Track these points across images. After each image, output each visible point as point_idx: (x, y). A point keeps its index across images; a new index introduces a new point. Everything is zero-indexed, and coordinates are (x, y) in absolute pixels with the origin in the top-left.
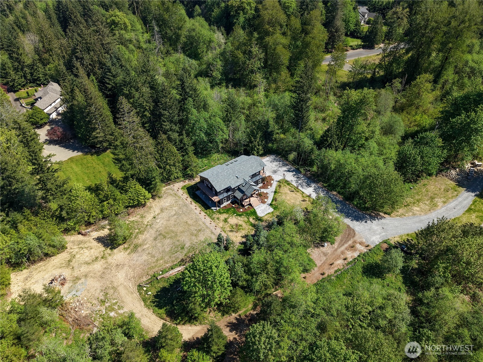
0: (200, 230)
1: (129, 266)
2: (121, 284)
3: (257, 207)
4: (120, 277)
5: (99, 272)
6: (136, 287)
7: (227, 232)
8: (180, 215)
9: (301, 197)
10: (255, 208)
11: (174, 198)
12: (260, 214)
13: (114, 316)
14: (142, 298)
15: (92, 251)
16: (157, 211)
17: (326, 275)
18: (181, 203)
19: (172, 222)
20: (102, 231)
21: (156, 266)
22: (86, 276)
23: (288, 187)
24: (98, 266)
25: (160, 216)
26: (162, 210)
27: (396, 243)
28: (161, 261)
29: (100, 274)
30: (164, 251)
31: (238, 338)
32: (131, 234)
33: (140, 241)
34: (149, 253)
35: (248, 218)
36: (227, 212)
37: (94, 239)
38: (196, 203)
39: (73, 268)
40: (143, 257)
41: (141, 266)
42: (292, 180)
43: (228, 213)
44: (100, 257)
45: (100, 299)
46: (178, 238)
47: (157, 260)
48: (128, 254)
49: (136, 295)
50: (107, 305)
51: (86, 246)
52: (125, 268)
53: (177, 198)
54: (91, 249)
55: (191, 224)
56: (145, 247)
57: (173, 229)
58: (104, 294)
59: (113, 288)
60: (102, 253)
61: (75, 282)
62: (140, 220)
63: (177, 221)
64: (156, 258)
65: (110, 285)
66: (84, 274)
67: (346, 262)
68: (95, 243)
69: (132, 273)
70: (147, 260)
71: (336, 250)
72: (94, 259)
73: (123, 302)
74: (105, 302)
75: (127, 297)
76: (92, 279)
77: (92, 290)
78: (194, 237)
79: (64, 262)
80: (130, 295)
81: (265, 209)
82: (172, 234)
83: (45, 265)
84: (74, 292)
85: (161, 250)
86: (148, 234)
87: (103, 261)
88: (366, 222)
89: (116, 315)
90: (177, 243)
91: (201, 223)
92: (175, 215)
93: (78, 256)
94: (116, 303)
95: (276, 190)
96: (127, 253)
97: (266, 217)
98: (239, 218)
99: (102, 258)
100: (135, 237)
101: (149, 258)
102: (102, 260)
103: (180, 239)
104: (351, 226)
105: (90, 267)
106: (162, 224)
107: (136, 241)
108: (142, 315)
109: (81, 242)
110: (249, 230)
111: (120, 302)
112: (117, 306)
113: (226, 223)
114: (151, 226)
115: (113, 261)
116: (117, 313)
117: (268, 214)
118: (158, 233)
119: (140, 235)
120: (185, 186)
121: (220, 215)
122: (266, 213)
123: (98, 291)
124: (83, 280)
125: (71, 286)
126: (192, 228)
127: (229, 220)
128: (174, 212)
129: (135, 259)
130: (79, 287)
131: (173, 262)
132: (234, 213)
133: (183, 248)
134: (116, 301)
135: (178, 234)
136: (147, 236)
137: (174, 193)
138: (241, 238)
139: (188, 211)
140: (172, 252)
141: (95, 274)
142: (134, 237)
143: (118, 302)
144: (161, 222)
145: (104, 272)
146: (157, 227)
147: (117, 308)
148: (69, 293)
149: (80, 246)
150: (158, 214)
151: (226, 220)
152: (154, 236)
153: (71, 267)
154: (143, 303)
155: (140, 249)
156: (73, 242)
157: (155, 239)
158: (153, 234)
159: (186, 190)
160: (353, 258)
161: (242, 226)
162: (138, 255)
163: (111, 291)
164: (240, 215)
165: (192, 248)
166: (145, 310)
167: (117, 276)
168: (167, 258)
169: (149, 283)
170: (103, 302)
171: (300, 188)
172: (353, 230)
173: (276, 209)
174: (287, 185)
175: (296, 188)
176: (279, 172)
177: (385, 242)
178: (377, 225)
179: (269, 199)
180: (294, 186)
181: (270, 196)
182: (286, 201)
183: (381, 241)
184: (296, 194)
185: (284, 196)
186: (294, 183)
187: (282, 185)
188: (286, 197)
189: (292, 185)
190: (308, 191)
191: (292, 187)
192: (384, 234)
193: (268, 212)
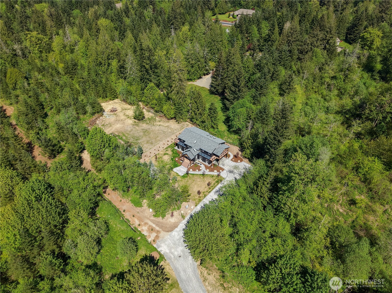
0: (152, 143)
1: (124, 126)
2: (113, 127)
5: (120, 119)
9: (204, 191)
10: (181, 166)
11: (179, 128)
12: (175, 170)
17: (123, 213)
19: (157, 132)
27: (162, 267)
28: (127, 135)
29: (118, 119)
30: (134, 134)
35: (170, 164)
39: (122, 111)
42: (223, 184)
43: (173, 154)
52: (122, 125)
55: (157, 139)
63: (159, 133)
64: (129, 133)
67: (137, 226)
69: (120, 128)
71: (148, 219)
77: (109, 120)
78: (146, 142)
79: (125, 108)
81: (181, 171)
86: (146, 126)
88: (184, 241)
90: (140, 137)
93: (129, 110)
95: (207, 175)
97: (173, 173)
98: (169, 160)
101: (129, 131)
103: (144, 137)
104: (176, 229)
113: (163, 155)
121: (170, 151)
124: (115, 116)
126: (153, 140)
127: (167, 156)
130: (111, 116)
131: (127, 139)
132: (173, 157)
135: (148, 136)
137: (183, 127)
139: (168, 136)
142: (144, 122)
151: (166, 154)
155: (135, 126)
158: (146, 128)
160: (141, 231)
161: (162, 162)
164: (172, 160)
167: (118, 125)
168: (129, 136)
171: (214, 190)
172: (172, 231)
173: (183, 177)
174: (215, 181)
175: (213, 187)
176: (233, 174)
177: (162, 257)
178: (183, 251)
179: (194, 172)
180: (216, 186)
181: (197, 172)
182: (195, 182)
183: (162, 253)
184: (206, 187)
185: (201, 180)
186: (220, 185)
187: (214, 178)
188: (200, 181)
189: (216, 184)
190: (213, 196)
191: (214, 184)
192: (172, 256)
193: (178, 173)
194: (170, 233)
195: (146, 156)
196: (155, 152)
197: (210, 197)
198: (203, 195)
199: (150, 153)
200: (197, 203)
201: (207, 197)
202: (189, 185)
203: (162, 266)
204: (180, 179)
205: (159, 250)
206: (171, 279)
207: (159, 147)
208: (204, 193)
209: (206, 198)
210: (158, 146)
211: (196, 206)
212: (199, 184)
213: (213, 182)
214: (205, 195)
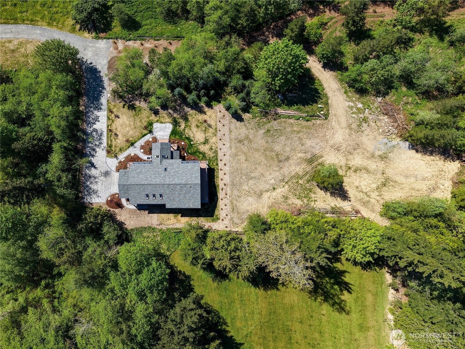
0: (240, 141)
1: (327, 142)
2: (342, 128)
3: (165, 138)
4: (340, 136)
5: (358, 154)
6: (329, 118)
7: (214, 128)
8: (247, 175)
9: (115, 123)
10: (168, 138)
11: (238, 204)
12: (169, 127)
13: (359, 103)
14: (328, 106)
15: (357, 184)
16: (266, 196)
17: (169, 41)
18: (236, 192)
19: (260, 169)
20: (338, 206)
21: (303, 127)
22: (373, 156)
23: (114, 143)
24: (357, 161)
25: (268, 187)
26: (260, 195)
27: (90, 33)
28: (295, 129)
29: (358, 151)
30: (288, 139)
31: (270, 36)
32: (308, 181)
33: (304, 165)
34: (302, 145)
35: (184, 130)
36: (198, 151)
37: (350, 201)
38: (218, 186)
39: (383, 173)
40: (310, 144)
41: (316, 135)
42: (103, 150)
43: (197, 149)
44: (351, 171)
45: (367, 124)
46: (266, 146)
47: (299, 132)
48: (322, 157)
49: (332, 112)
50: (362, 116)
51: (361, 193)
52: (332, 142)
53: (235, 202)
54: (357, 187)
55: (243, 154)
56: (302, 155)
57: (264, 160)
58: (361, 127)
59: (351, 129)
60: (348, 175)
61: (385, 155)
62: (291, 196)
63: (254, 168)
64: (299, 135)
65: (352, 132)
66: (374, 160)
67: (143, 42)
68: (351, 192)
69: (327, 134)
70: (307, 138)
72: (358, 172)
73: (346, 111)
74: (363, 120)
75: (341, 114)
76: (369, 149)
77: (371, 137)
78: (251, 137)
79: (390, 188)
80: (338, 115)
81: (161, 129)
82: (268, 154)
83: (411, 196)
84: (390, 144)
85: (290, 141)
86: (291, 170)
87: (351, 164)
88: (91, 63)
89: (357, 103)
90: (270, 140)
91: (233, 150)
92: (251, 178)
93: (374, 186)
94: (352, 113)
95: (129, 147)
96: (323, 159)
97: (168, 120)
98: (192, 136)
99: (350, 168)
100: (305, 175)
101: (304, 140)
102: (351, 166)
103: (264, 144)
104: (107, 67)
105: (365, 164)
106: (270, 174)
107: (309, 168)
108: (334, 92)
109: (365, 204)
110: (193, 116)
111: (349, 113)
112: (353, 110)
113: (208, 138)
114: (284, 179)
115: (340, 157)
116: (356, 105)
117: (162, 123)
118: (281, 164)
119: (300, 173)
120: (213, 221)
121: (206, 152)
122: (163, 125)
123: (366, 133)
124: (377, 153)
125: (390, 153)
126: (245, 149)
127: (202, 140)
128: (251, 182)
129: (318, 147)
130: (383, 147)
131: (285, 122)
132: (192, 145)
133: (268, 131)
134: (352, 115)
135: (263, 151)
136: (294, 168)
137: (234, 213)
138: (207, 113)
139: (235, 174)
140: (280, 132)
141: (363, 153)
142: (308, 176)
143: (351, 114)
144: (271, 177)
145: (355, 149)
146: (277, 174)
147: (354, 109)
148: (394, 146)
149: (368, 199)
150: (267, 191)
151: (206, 142)
152: (287, 164)
153: (384, 175)
154: (330, 101)
155: (309, 156)
156: (373, 211)
157: (288, 159)
158: (286, 166)
159: (216, 213)
160: (135, 42)
161: (197, 125)
162: (314, 150)
163: (354, 126)
164: (188, 139)
165: (259, 126)
166: (330, 94)
167: (342, 139)
168: (289, 129)
169: (316, 116)
170: (365, 120)
171: (105, 133)
172: (109, 63)
173: (151, 124)
174: (113, 146)
175: (109, 136)
176: (102, 171)
177: (98, 38)
178: (86, 55)
179: (146, 140)
180: (108, 140)
181: (142, 142)
182: (132, 127)
183: (100, 41)
184: (116, 129)
185: (129, 134)
186: (105, 144)
187: (118, 149)
188: (128, 132)
189: (109, 143)
190: (101, 125)
191: (111, 141)
192: (90, 45)
193: (161, 125)
194: (109, 59)
195: (224, 116)
196: (222, 133)
197: (103, 121)
198: (111, 118)
199: (224, 125)
200: (109, 104)
201: (106, 118)
202: (135, 118)
203: (92, 34)
204: (151, 118)
205: (105, 40)
206: (78, 31)
207: (224, 145)
208: (113, 121)
209: (106, 116)
210: (228, 145)
211: (108, 101)
212: (126, 127)
213: (115, 143)
214: (110, 119)
